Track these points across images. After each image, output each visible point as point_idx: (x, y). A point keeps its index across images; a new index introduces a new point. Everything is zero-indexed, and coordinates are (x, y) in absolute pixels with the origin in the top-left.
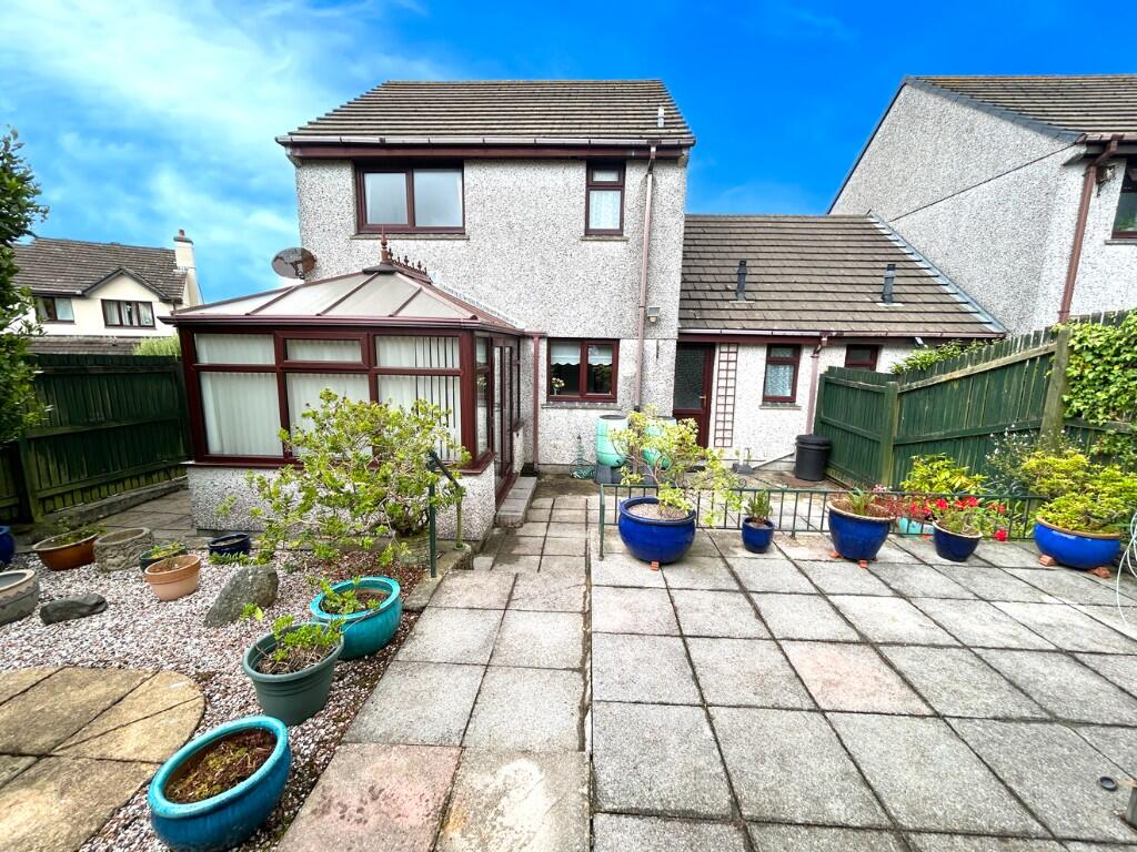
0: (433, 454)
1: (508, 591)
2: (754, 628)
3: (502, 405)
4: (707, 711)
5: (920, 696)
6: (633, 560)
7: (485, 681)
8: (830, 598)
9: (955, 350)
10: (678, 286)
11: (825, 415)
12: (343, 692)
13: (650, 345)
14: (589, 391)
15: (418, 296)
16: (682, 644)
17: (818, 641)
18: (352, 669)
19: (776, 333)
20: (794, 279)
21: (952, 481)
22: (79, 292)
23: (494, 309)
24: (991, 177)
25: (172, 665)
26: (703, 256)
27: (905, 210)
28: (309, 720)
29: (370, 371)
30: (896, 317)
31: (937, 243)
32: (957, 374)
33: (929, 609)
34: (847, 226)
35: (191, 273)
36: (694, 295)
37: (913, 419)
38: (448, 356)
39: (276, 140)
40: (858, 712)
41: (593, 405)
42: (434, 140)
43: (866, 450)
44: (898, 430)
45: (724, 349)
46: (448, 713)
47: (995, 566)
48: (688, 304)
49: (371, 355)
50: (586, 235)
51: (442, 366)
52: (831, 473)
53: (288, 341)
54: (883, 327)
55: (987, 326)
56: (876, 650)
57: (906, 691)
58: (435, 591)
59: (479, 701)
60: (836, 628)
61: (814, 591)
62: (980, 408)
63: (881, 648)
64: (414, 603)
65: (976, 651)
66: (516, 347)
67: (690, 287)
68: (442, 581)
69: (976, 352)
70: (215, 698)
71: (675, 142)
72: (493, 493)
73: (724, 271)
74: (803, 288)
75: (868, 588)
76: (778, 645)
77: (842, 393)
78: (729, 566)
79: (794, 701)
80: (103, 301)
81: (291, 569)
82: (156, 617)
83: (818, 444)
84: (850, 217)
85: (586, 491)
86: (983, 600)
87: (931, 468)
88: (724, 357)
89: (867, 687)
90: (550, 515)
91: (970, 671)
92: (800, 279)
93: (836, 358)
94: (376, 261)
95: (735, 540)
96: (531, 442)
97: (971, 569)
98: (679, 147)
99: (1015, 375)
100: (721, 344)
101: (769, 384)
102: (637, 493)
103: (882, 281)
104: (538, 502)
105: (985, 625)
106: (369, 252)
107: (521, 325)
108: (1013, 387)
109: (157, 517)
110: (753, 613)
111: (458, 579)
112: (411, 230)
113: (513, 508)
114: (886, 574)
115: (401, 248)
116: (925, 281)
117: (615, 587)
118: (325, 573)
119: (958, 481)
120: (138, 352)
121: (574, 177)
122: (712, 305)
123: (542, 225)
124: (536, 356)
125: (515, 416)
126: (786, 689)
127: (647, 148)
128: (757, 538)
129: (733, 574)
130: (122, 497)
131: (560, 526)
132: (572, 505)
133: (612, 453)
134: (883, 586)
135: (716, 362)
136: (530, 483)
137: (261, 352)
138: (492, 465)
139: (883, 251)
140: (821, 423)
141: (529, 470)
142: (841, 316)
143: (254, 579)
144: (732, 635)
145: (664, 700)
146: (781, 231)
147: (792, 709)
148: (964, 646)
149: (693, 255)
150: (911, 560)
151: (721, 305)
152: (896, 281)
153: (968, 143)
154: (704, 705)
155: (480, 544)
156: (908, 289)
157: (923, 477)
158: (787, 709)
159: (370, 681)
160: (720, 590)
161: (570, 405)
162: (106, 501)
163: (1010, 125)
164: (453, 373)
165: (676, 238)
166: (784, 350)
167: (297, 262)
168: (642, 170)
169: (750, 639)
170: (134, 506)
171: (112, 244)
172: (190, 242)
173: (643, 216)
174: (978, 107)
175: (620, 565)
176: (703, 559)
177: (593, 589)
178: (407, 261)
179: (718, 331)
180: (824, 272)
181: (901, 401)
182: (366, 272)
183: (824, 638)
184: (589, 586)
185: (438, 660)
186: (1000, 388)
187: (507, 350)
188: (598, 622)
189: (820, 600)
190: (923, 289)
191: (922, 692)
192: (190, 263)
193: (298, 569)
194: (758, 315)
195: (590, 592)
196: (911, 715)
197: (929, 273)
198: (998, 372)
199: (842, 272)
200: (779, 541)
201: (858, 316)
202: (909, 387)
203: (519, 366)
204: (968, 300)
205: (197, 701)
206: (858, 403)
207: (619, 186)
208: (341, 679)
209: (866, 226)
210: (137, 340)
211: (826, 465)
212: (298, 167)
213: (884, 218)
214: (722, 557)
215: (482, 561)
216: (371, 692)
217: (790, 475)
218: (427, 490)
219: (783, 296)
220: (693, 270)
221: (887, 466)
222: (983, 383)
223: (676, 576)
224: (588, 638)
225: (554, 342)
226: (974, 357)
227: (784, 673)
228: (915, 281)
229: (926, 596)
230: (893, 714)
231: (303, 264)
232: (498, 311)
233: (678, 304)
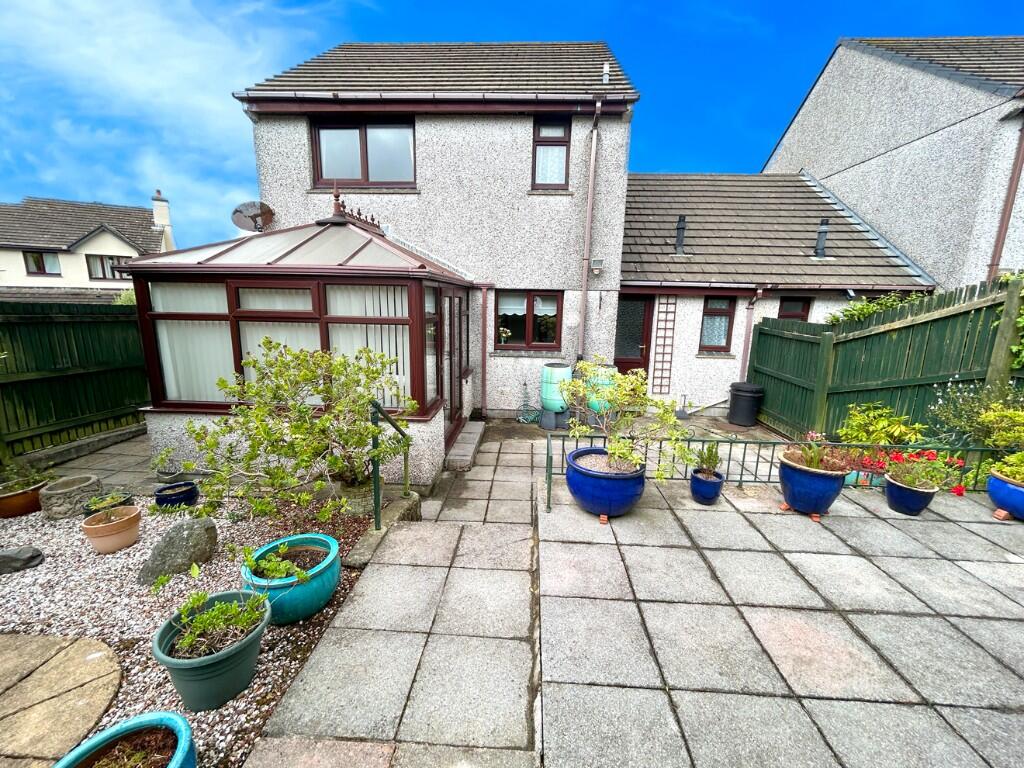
0: (375, 405)
1: (453, 546)
2: (712, 592)
3: (451, 354)
4: (670, 696)
5: (903, 678)
6: (581, 512)
7: (426, 653)
8: (786, 555)
9: (894, 301)
10: (620, 240)
11: (758, 363)
12: (272, 666)
13: (594, 296)
14: (533, 341)
15: (368, 246)
16: (636, 610)
17: (781, 607)
18: (285, 637)
19: (713, 285)
20: (729, 234)
21: (891, 430)
22: (65, 247)
23: (444, 261)
24: (923, 133)
25: (96, 630)
26: (643, 212)
27: (837, 168)
28: (230, 703)
29: (321, 320)
30: (827, 270)
31: (868, 199)
32: (897, 325)
33: (892, 570)
34: (780, 184)
35: (168, 230)
36: (635, 249)
37: (848, 368)
38: (397, 305)
39: (233, 94)
40: (837, 699)
41: (538, 354)
42: (387, 95)
43: (798, 399)
44: (833, 380)
45: (664, 301)
46: (384, 694)
47: (951, 521)
48: (629, 258)
49: (321, 304)
50: (532, 189)
51: (392, 315)
52: (763, 418)
53: (240, 290)
54: (816, 280)
55: (917, 279)
56: (844, 619)
57: (885, 671)
58: (379, 545)
59: (418, 678)
60: (796, 592)
61: (769, 548)
62: (919, 359)
63: (850, 616)
64: (356, 558)
65: (952, 620)
66: (464, 298)
67: (631, 241)
68: (386, 534)
69: (917, 303)
70: (133, 672)
71: (620, 97)
72: (442, 439)
73: (662, 226)
74: (739, 242)
75: (824, 545)
76: (739, 611)
77: (776, 342)
78: (678, 520)
79: (765, 684)
80: (88, 257)
81: (236, 519)
82: (90, 572)
83: (752, 392)
84: (783, 175)
85: (531, 435)
86: (946, 559)
87: (868, 416)
88: (663, 308)
89: (843, 666)
90: (498, 459)
91: (950, 647)
92: (736, 234)
93: (770, 310)
94: (329, 214)
95: (683, 491)
96: (480, 388)
97: (926, 524)
98: (624, 102)
99: (958, 326)
100: (661, 296)
101: (705, 333)
102: (584, 445)
103: (815, 236)
104: (486, 446)
105: (954, 588)
106: (324, 205)
107: (470, 277)
108: (954, 338)
109: (123, 459)
110: (708, 573)
111: (404, 531)
112: (364, 185)
113: (461, 452)
114: (841, 529)
115: (353, 201)
116: (855, 236)
117: (563, 542)
118: (270, 523)
119: (897, 431)
120: (119, 302)
121: (522, 132)
122: (652, 258)
123: (491, 180)
124: (485, 307)
125: (464, 364)
126: (753, 667)
127: (592, 103)
128: (706, 490)
129: (684, 528)
130: (91, 440)
131: (507, 471)
132: (517, 449)
133: (557, 399)
134: (840, 543)
135: (656, 312)
136: (478, 427)
137: (215, 301)
138: (441, 412)
139: (815, 207)
140: (754, 371)
141: (478, 415)
142: (775, 270)
143: (190, 535)
144: (689, 600)
145: (620, 681)
146: (716, 189)
147: (764, 695)
148: (938, 615)
149: (635, 212)
150: (863, 513)
151: (661, 258)
152: (829, 236)
153: (902, 101)
154: (666, 688)
155: (429, 488)
156: (840, 244)
157: (860, 426)
158: (758, 695)
159: (302, 652)
160: (672, 547)
161: (517, 353)
162: (75, 444)
163: (946, 82)
164: (402, 322)
165: (619, 193)
166: (720, 301)
167: (256, 216)
168: (588, 125)
169: (707, 604)
170: (103, 448)
171: (95, 203)
172: (166, 201)
173: (588, 169)
174: (913, 66)
175: (567, 518)
176: (651, 512)
177: (541, 544)
178: (359, 214)
179: (658, 284)
180: (758, 227)
181: (837, 351)
182: (319, 224)
183: (786, 604)
184: (537, 542)
185: (376, 627)
186: (942, 339)
187: (457, 300)
188: (547, 584)
189: (776, 558)
190: (855, 244)
191: (903, 671)
192: (166, 222)
193: (243, 519)
194: (696, 268)
195: (538, 548)
196: (896, 703)
197: (859, 228)
198: (940, 323)
199: (776, 227)
200: (727, 492)
201: (792, 270)
202: (846, 337)
203: (468, 316)
204: (898, 253)
205: (112, 676)
206: (792, 351)
207: (565, 142)
208: (271, 649)
209: (798, 184)
210: (118, 292)
211: (759, 411)
212: (255, 122)
213: (814, 176)
214: (671, 509)
215: (430, 507)
216: (302, 667)
217: (723, 420)
218: (370, 441)
219: (720, 250)
220: (634, 225)
221: (821, 415)
222: (923, 336)
223: (625, 530)
224: (536, 601)
225: (501, 293)
226: (915, 308)
227: (749, 647)
228: (846, 236)
229: (887, 554)
230: (877, 701)
231: (263, 219)
232: (448, 263)
233: (620, 256)
